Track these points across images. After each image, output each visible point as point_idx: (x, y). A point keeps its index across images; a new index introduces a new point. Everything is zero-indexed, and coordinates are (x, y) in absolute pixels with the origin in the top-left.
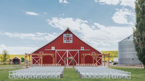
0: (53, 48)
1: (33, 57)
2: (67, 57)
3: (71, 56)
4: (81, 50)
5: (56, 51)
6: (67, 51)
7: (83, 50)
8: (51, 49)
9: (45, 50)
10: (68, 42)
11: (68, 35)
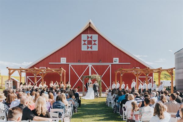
0: (63, 61)
1: (27, 77)
2: (90, 75)
3: (95, 74)
4: (114, 63)
5: (70, 65)
6: (90, 65)
7: (118, 63)
8: (60, 62)
9: (49, 63)
10: (90, 50)
11: (90, 35)
